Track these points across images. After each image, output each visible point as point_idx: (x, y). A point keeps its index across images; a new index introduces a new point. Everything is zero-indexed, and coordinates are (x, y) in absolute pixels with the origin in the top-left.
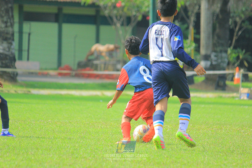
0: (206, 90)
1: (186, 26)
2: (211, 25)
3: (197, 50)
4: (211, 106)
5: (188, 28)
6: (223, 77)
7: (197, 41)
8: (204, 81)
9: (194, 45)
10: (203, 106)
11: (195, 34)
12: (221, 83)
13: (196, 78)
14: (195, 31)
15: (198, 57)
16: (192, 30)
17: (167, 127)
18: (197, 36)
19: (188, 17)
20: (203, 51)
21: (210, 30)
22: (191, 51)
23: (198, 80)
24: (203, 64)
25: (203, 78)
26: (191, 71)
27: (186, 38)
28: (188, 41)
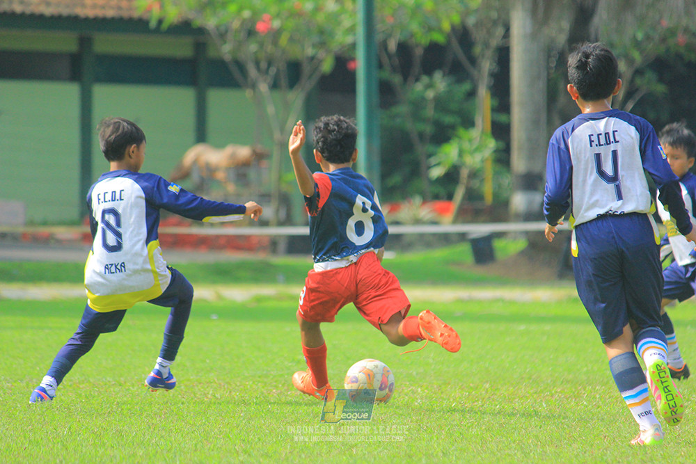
0: (532, 280)
1: (466, 87)
2: (542, 85)
3: (503, 158)
4: (547, 327)
5: (472, 94)
7: (501, 131)
8: (522, 253)
9: (492, 144)
10: (522, 327)
11: (494, 110)
13: (498, 244)
14: (496, 103)
15: (507, 180)
16: (485, 99)
17: (414, 392)
18: (502, 118)
19: (473, 61)
20: (519, 163)
21: (541, 98)
22: (483, 161)
23: (509, 248)
24: (519, 201)
25: (521, 244)
26: (485, 222)
27: (469, 123)
28: (475, 133)
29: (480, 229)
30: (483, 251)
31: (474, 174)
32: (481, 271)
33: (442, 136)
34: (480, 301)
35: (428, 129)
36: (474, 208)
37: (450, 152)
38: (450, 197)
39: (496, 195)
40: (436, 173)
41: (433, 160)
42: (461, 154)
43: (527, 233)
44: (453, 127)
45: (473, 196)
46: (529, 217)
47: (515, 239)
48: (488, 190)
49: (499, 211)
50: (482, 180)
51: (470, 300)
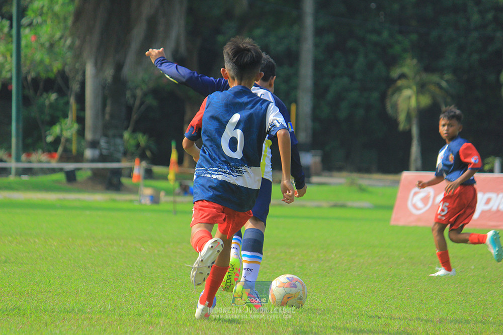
0: (93, 190)
1: (64, 100)
2: (100, 99)
3: (81, 133)
4: (99, 213)
5: (67, 103)
6: (117, 173)
7: (81, 120)
8: (90, 178)
9: (76, 126)
10: (88, 213)
11: (78, 110)
12: (115, 181)
13: (78, 174)
14: (78, 107)
15: (83, 143)
16: (73, 106)
18: (81, 114)
19: (68, 87)
20: (89, 136)
21: (99, 105)
22: (72, 134)
23: (82, 176)
24: (88, 153)
25: (89, 173)
26: (73, 162)
27: (65, 116)
28: (68, 121)
29: (70, 166)
30: (71, 176)
31: (68, 140)
32: (69, 186)
33: (53, 122)
34: (69, 200)
35: (48, 118)
36: (67, 156)
37: (56, 129)
38: (56, 151)
39: (78, 151)
40: (49, 139)
41: (48, 133)
42: (62, 131)
43: (93, 170)
44: (58, 117)
45: (66, 150)
46: (93, 161)
47: (86, 171)
48: (74, 148)
49: (79, 158)
50: (71, 144)
51: (64, 199)
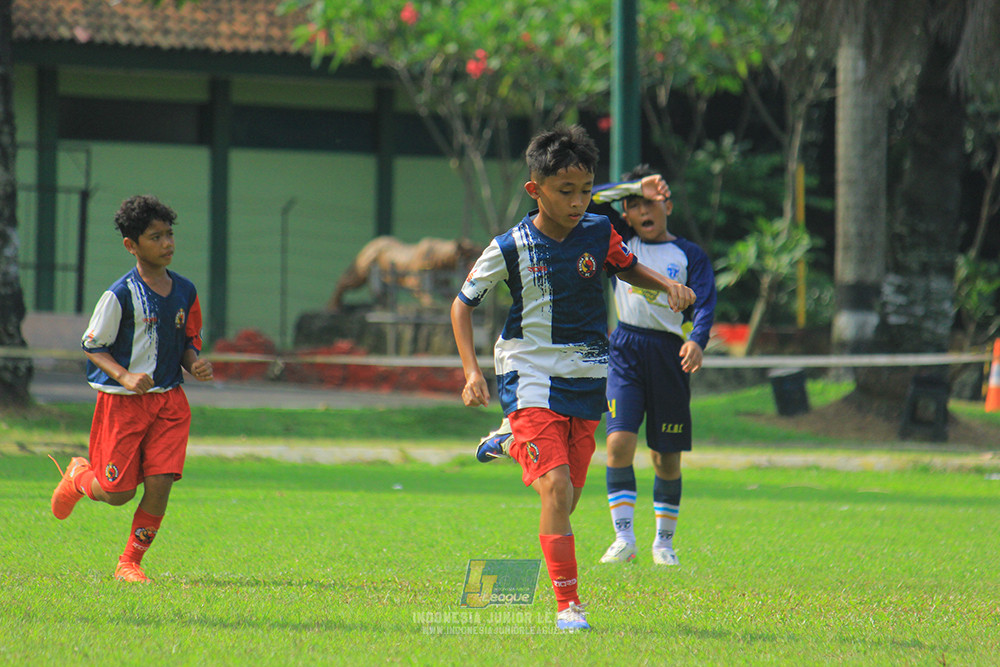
0: (863, 439)
1: (775, 159)
2: (880, 154)
3: (822, 261)
4: (882, 509)
5: (779, 171)
6: (937, 382)
7: (820, 223)
8: (847, 400)
9: (805, 242)
10: (845, 508)
11: (809, 192)
12: (928, 409)
13: (814, 389)
14: (814, 181)
15: (828, 294)
16: (798, 176)
17: (683, 600)
18: (823, 204)
19: (783, 124)
20: (846, 269)
21: (878, 175)
22: (794, 264)
23: (824, 393)
24: (845, 324)
25: (847, 387)
26: (795, 353)
27: (774, 211)
28: (781, 225)
29: (788, 364)
30: (790, 396)
31: (779, 285)
32: (786, 426)
33: (737, 228)
34: (784, 469)
35: (720, 219)
36: (779, 334)
37: (746, 252)
38: (745, 318)
39: (811, 316)
40: (724, 281)
41: (720, 264)
42: (761, 254)
43: (855, 370)
44: (751, 216)
45: (778, 315)
46: (858, 347)
47: (838, 379)
48: (801, 307)
49: (816, 338)
50: (793, 293)
51: (771, 467)
